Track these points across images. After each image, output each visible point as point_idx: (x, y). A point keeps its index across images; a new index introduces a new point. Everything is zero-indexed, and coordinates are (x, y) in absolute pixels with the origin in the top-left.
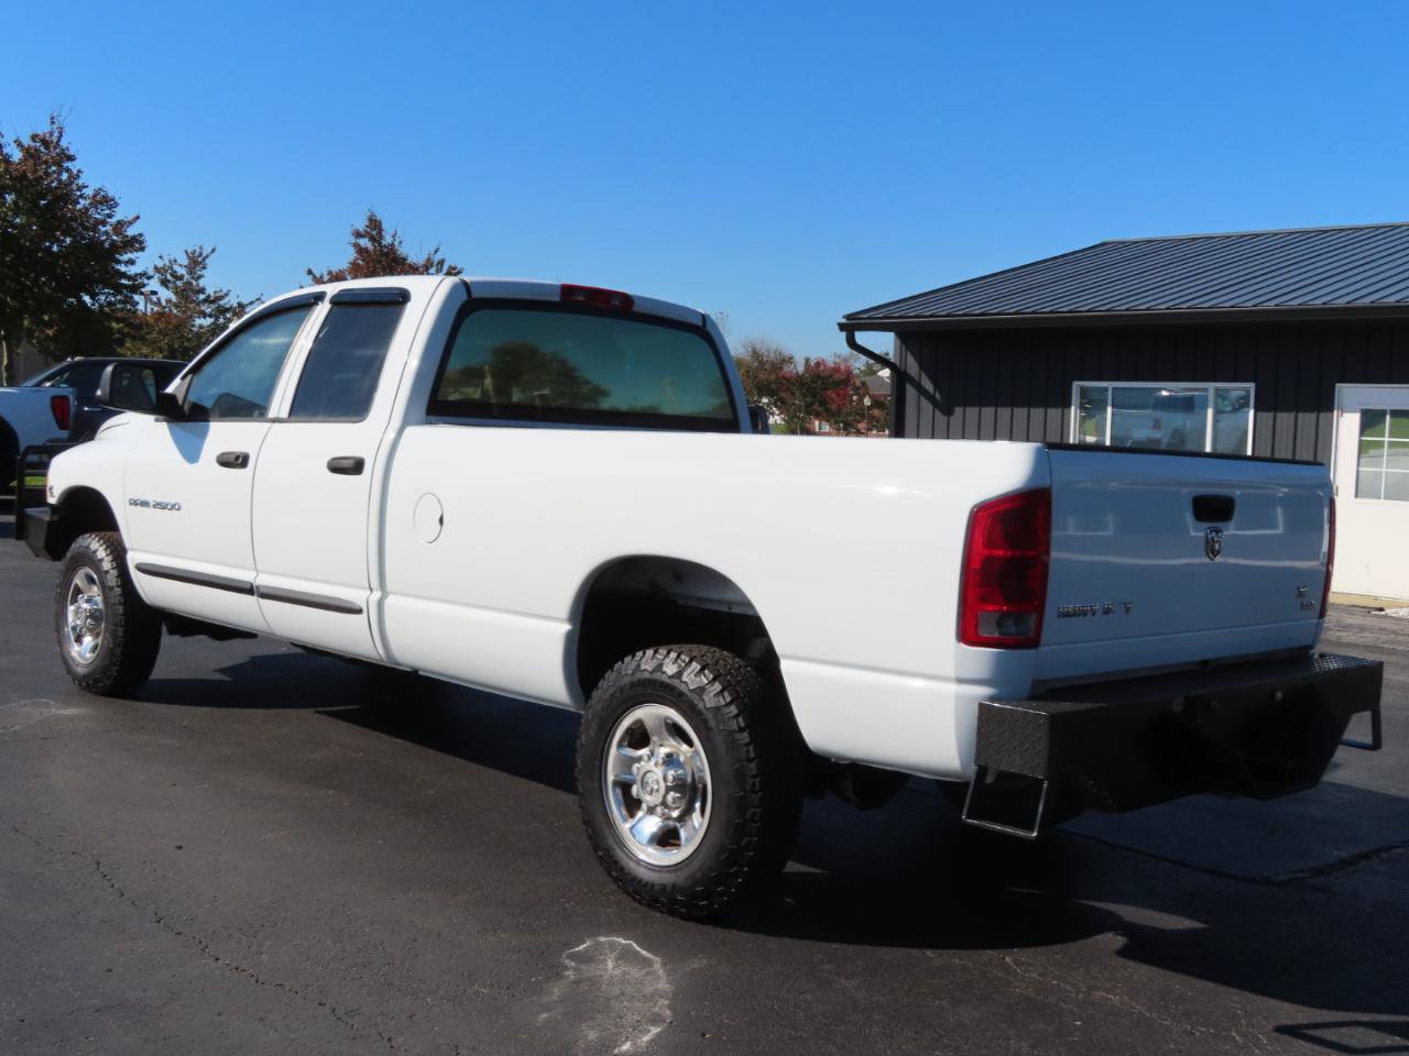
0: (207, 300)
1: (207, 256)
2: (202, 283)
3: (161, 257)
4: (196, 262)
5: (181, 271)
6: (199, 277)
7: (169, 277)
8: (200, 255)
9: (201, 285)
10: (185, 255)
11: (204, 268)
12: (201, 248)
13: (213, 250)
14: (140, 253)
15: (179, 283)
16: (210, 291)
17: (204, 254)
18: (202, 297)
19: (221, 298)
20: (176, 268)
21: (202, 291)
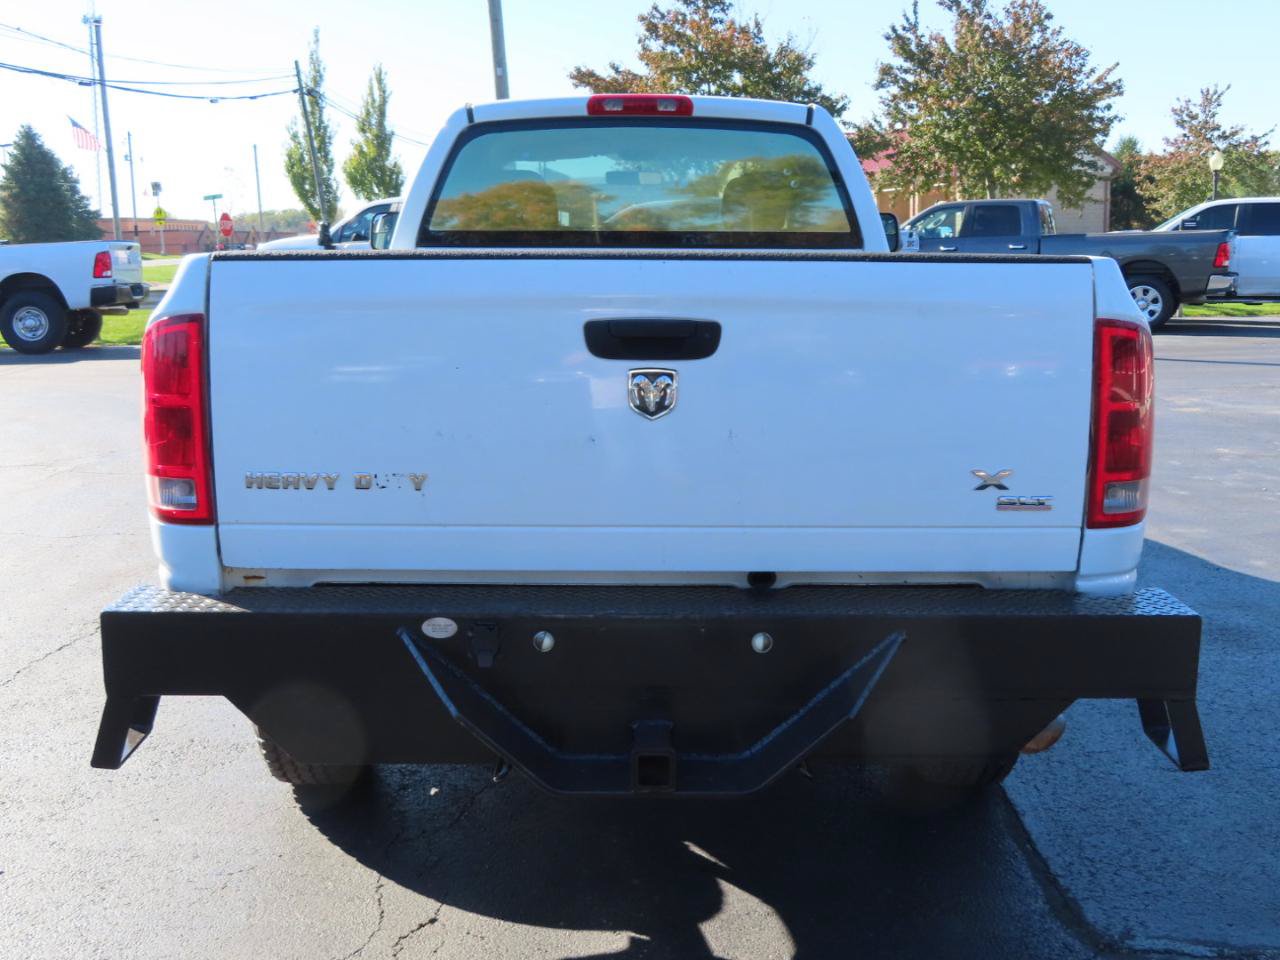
0: (1224, 137)
1: (1222, 94)
2: (1217, 120)
3: (1178, 99)
4: (1210, 99)
5: (1196, 110)
6: (1214, 115)
7: (1186, 118)
8: (1216, 92)
9: (1216, 122)
10: (1201, 94)
11: (1219, 105)
12: (1216, 85)
13: (1229, 87)
14: (1118, 97)
15: (1194, 122)
16: (1226, 128)
17: (1219, 92)
18: (1216, 133)
19: (1234, 134)
20: (1192, 108)
21: (1217, 128)
